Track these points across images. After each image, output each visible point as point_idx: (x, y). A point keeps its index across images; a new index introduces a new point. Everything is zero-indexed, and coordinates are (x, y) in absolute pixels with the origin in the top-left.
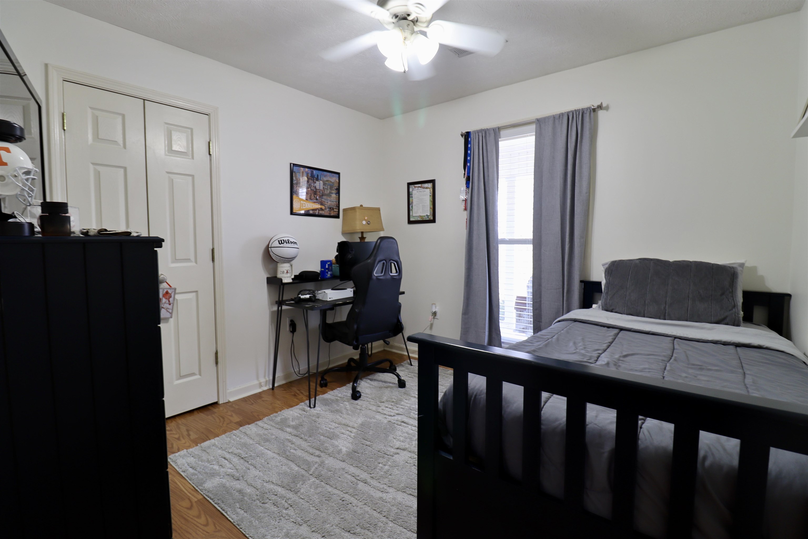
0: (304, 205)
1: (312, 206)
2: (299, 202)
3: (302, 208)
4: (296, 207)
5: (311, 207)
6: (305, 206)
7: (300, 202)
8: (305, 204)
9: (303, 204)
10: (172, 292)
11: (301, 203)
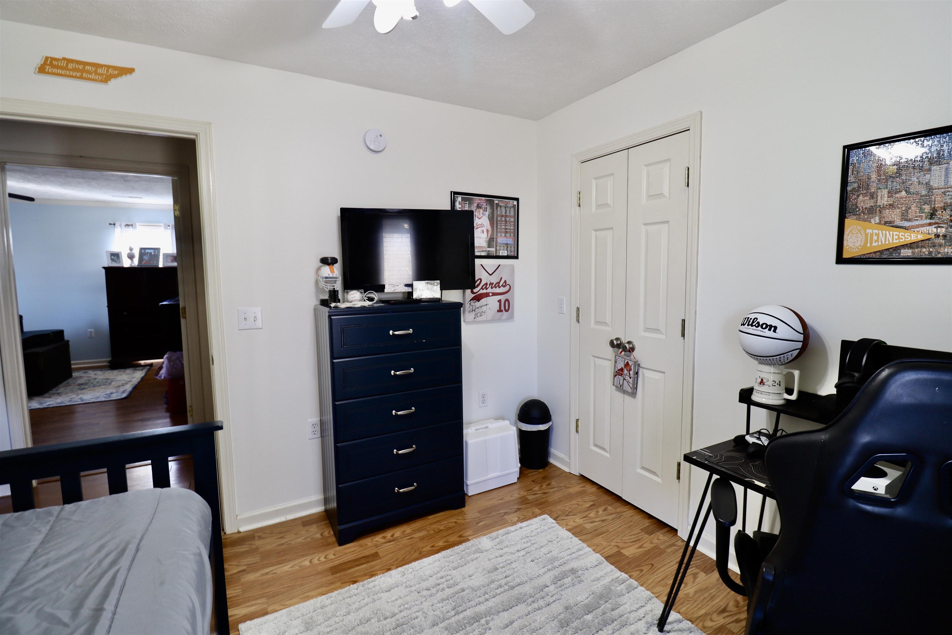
0: (875, 238)
1: (899, 238)
2: (862, 232)
3: (869, 245)
4: (851, 245)
5: (895, 241)
6: (877, 241)
7: (865, 231)
8: (878, 235)
9: (872, 235)
10: (632, 365)
11: (867, 235)
